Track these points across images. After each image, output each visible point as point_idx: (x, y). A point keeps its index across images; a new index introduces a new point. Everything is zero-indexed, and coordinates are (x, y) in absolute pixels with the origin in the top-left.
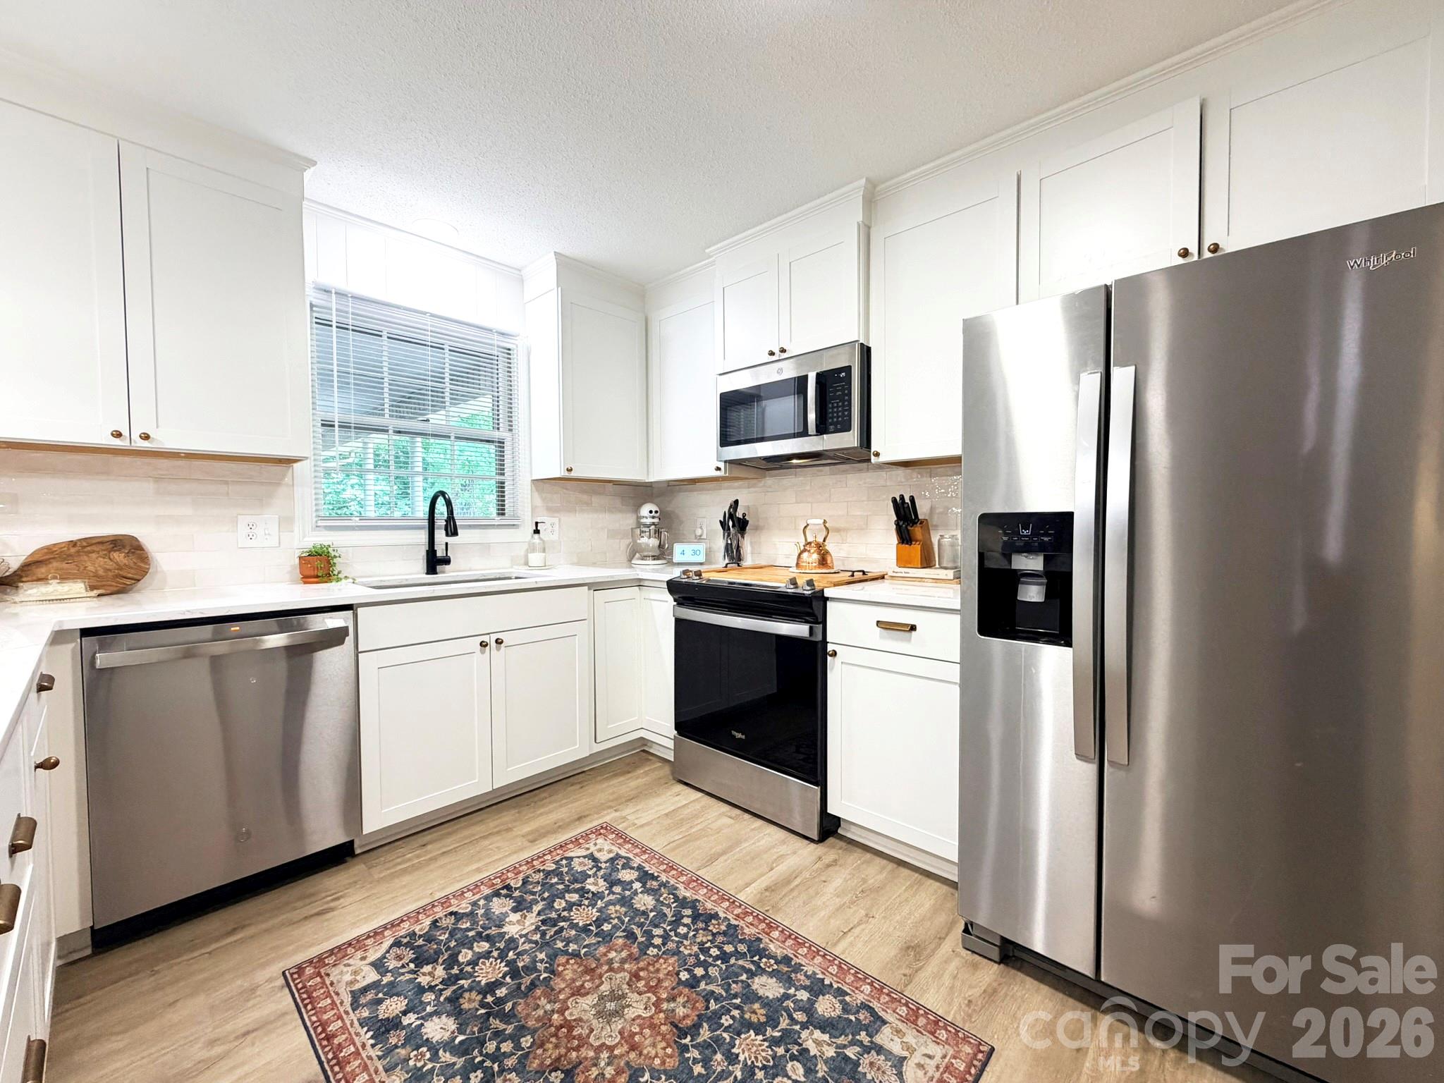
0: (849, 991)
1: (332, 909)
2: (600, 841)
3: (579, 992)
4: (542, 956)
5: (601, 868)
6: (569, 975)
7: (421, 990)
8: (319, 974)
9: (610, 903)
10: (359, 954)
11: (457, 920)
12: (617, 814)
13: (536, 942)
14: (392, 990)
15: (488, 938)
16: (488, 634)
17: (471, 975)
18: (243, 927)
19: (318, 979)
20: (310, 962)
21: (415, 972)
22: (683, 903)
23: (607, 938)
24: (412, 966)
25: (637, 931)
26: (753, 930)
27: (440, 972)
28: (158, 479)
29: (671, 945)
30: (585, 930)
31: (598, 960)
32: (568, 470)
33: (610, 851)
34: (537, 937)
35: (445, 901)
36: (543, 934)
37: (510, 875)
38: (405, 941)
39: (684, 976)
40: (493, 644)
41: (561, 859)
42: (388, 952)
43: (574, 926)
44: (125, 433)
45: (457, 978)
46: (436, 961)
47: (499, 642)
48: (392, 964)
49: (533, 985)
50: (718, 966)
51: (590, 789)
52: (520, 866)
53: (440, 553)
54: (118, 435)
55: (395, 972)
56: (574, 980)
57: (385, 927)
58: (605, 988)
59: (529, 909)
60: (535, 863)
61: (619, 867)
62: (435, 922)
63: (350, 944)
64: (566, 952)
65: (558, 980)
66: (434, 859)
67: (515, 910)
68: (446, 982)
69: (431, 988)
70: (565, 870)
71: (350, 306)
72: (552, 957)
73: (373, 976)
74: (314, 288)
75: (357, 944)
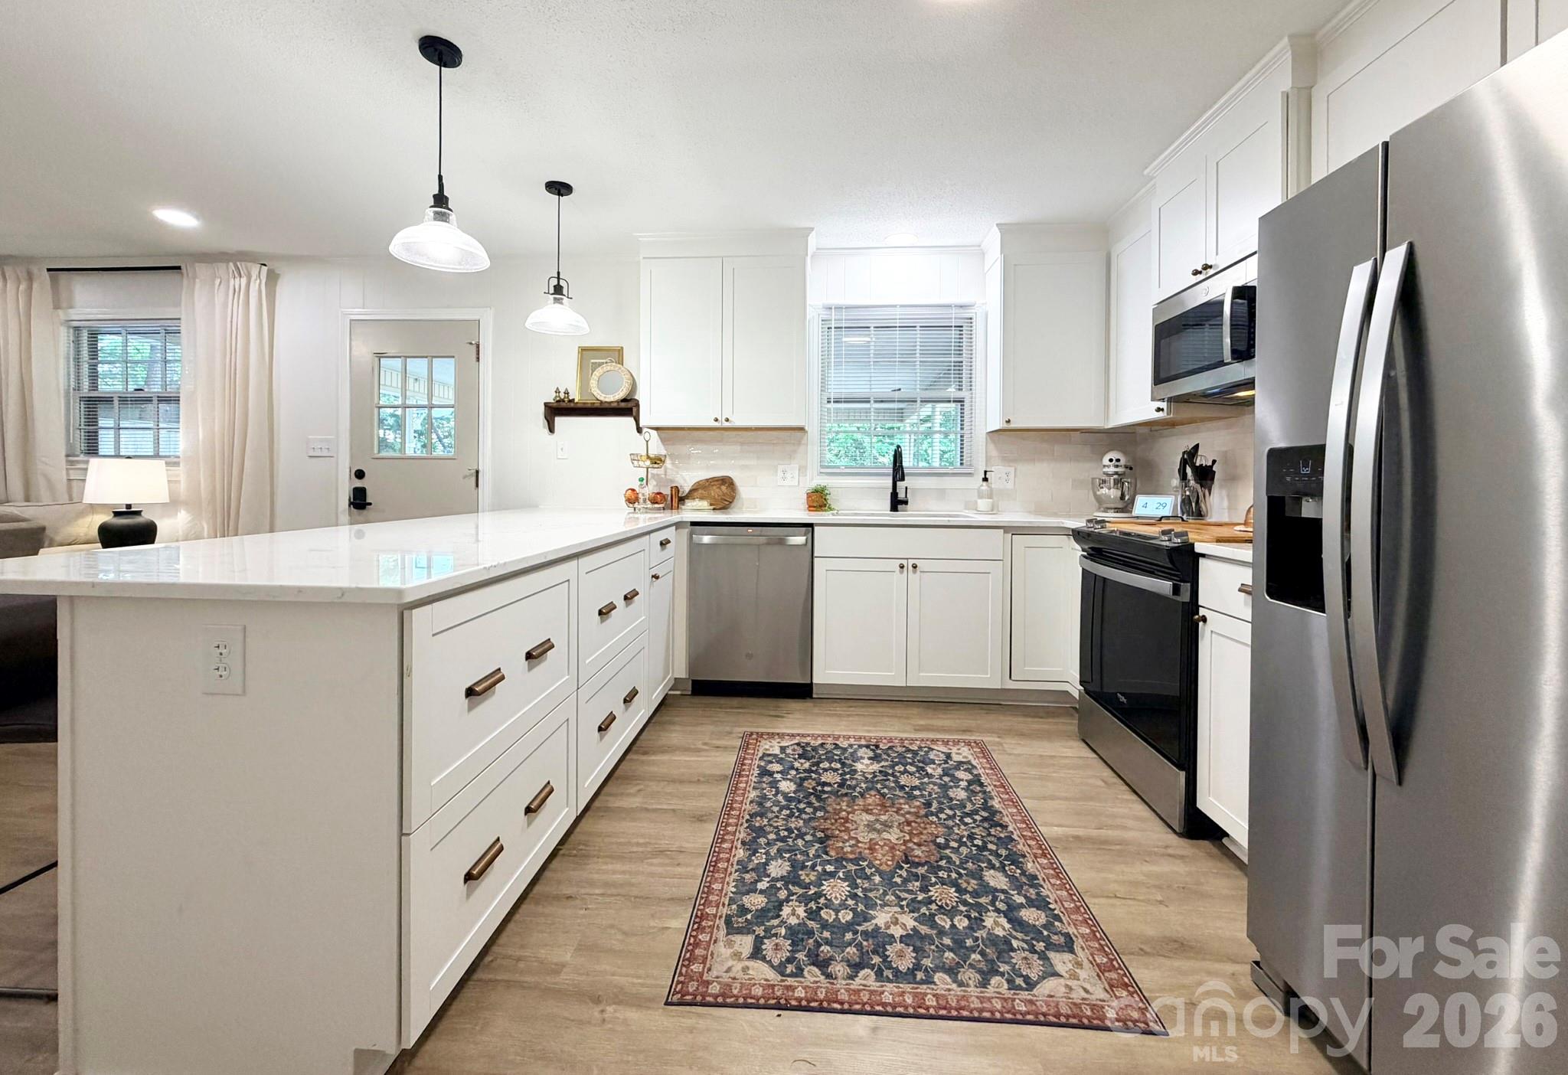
0: (1065, 922)
1: (782, 717)
2: (966, 749)
3: (868, 811)
4: (863, 785)
5: (948, 763)
6: (870, 801)
7: (792, 768)
8: (757, 740)
9: (935, 784)
10: (778, 740)
11: (835, 748)
12: (997, 739)
13: (867, 778)
14: (780, 761)
15: (843, 764)
16: (907, 559)
17: (820, 774)
18: (745, 708)
19: (755, 741)
20: (757, 733)
21: (795, 759)
22: (986, 807)
23: (911, 797)
24: (797, 756)
25: (935, 805)
26: (1026, 849)
27: (807, 765)
28: (742, 444)
29: (950, 823)
30: (902, 788)
31: (893, 804)
32: (1007, 422)
33: (965, 757)
34: (870, 776)
35: (838, 738)
36: (875, 776)
37: (884, 741)
38: (802, 745)
39: (941, 840)
40: (910, 568)
41: (925, 747)
42: (791, 745)
43: (897, 782)
44: (720, 419)
45: (813, 772)
46: (809, 760)
47: (915, 567)
48: (789, 751)
49: (846, 795)
50: (971, 849)
51: (992, 717)
52: (896, 739)
53: (901, 496)
54: (716, 420)
55: (787, 755)
56: (869, 805)
57: (799, 735)
58: (883, 818)
59: (879, 762)
60: (906, 742)
61: (962, 768)
62: (823, 744)
63: (778, 734)
64: (879, 791)
65: (861, 800)
66: (849, 716)
67: (870, 758)
68: (805, 771)
69: (797, 770)
70: (923, 753)
71: (844, 314)
72: (868, 789)
73: (777, 751)
74: (824, 308)
75: (781, 736)
